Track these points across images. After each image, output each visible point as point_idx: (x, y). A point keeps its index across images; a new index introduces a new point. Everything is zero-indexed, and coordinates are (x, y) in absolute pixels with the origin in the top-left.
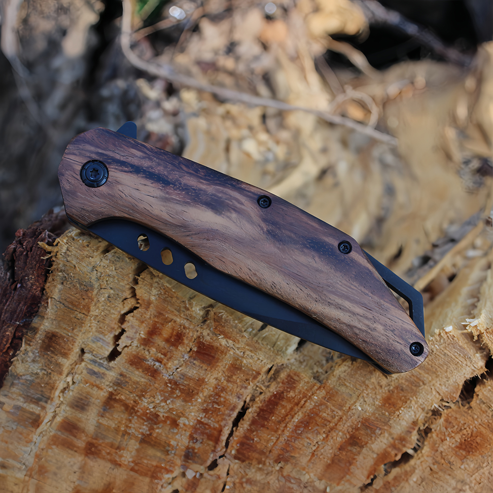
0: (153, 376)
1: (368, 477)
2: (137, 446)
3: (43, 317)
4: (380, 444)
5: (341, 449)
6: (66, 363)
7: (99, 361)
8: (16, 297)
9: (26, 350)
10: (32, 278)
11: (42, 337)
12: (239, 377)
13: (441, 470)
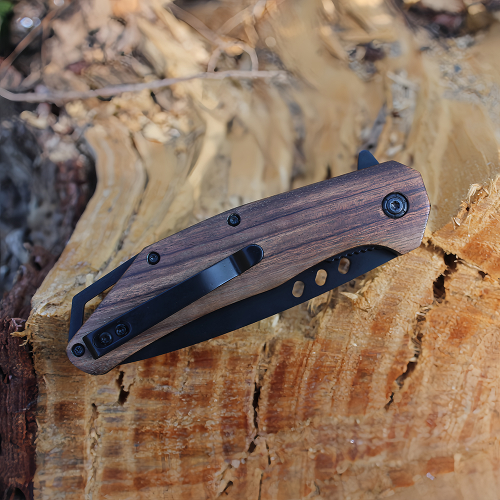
0: (166, 399)
1: (387, 397)
2: (180, 462)
3: (45, 394)
4: (385, 365)
5: (354, 384)
6: (84, 423)
7: (112, 408)
8: (12, 389)
9: (43, 428)
10: (19, 366)
11: (53, 410)
12: (241, 366)
13: (445, 362)
